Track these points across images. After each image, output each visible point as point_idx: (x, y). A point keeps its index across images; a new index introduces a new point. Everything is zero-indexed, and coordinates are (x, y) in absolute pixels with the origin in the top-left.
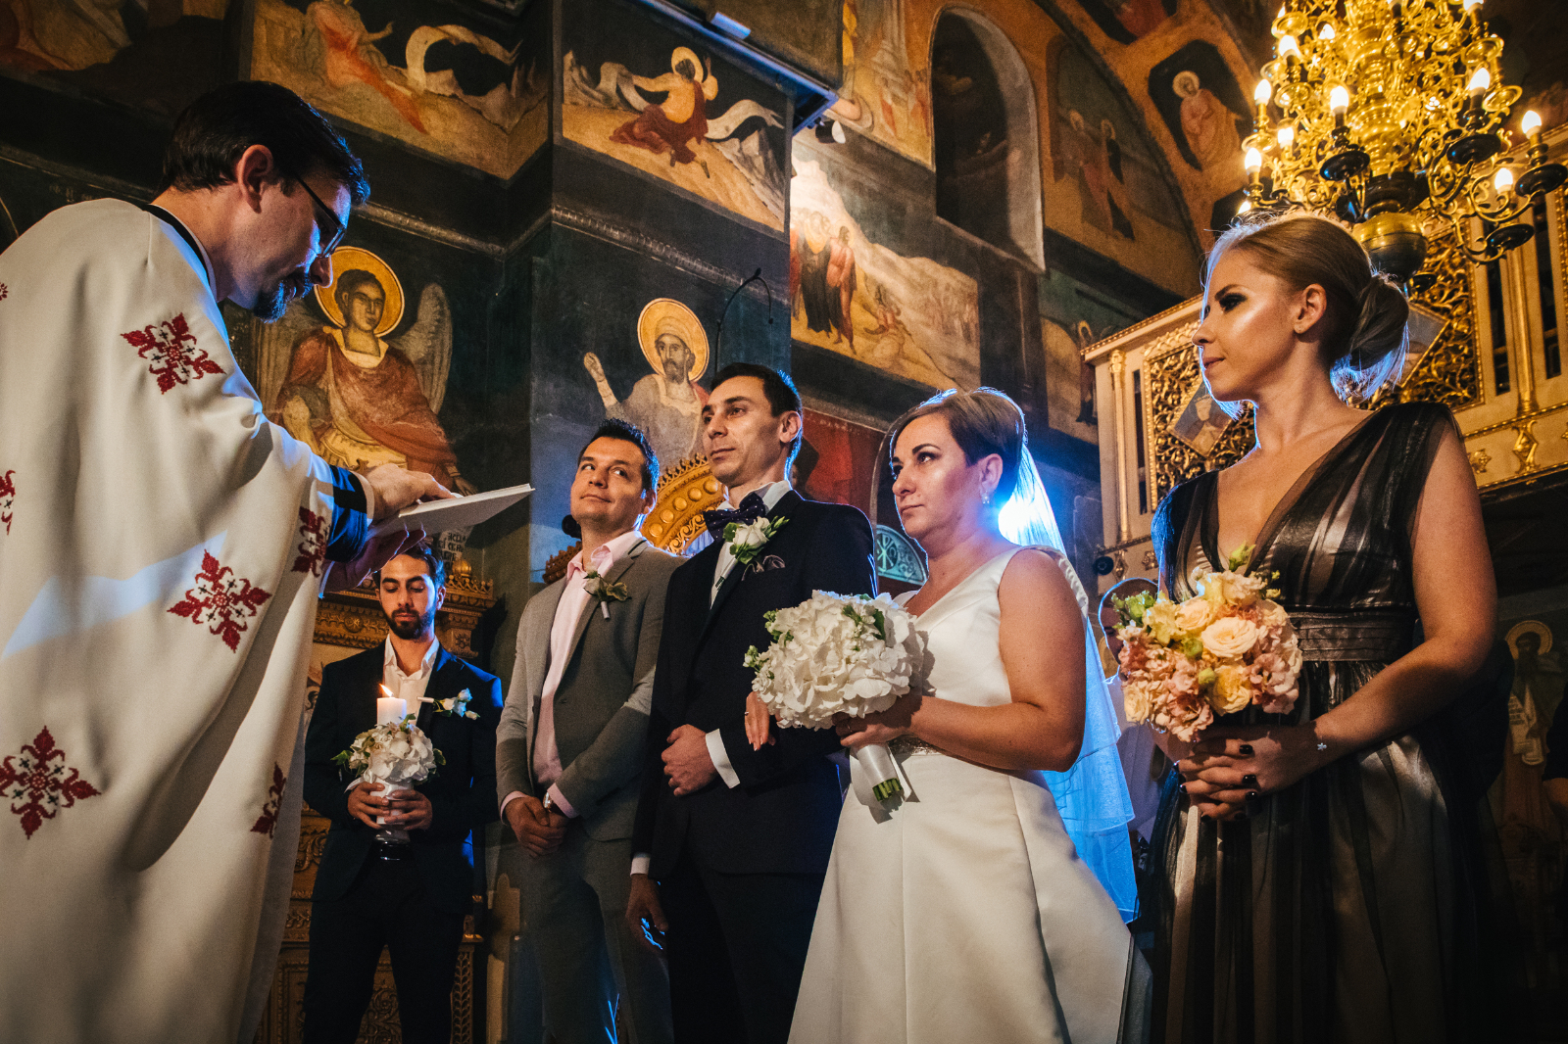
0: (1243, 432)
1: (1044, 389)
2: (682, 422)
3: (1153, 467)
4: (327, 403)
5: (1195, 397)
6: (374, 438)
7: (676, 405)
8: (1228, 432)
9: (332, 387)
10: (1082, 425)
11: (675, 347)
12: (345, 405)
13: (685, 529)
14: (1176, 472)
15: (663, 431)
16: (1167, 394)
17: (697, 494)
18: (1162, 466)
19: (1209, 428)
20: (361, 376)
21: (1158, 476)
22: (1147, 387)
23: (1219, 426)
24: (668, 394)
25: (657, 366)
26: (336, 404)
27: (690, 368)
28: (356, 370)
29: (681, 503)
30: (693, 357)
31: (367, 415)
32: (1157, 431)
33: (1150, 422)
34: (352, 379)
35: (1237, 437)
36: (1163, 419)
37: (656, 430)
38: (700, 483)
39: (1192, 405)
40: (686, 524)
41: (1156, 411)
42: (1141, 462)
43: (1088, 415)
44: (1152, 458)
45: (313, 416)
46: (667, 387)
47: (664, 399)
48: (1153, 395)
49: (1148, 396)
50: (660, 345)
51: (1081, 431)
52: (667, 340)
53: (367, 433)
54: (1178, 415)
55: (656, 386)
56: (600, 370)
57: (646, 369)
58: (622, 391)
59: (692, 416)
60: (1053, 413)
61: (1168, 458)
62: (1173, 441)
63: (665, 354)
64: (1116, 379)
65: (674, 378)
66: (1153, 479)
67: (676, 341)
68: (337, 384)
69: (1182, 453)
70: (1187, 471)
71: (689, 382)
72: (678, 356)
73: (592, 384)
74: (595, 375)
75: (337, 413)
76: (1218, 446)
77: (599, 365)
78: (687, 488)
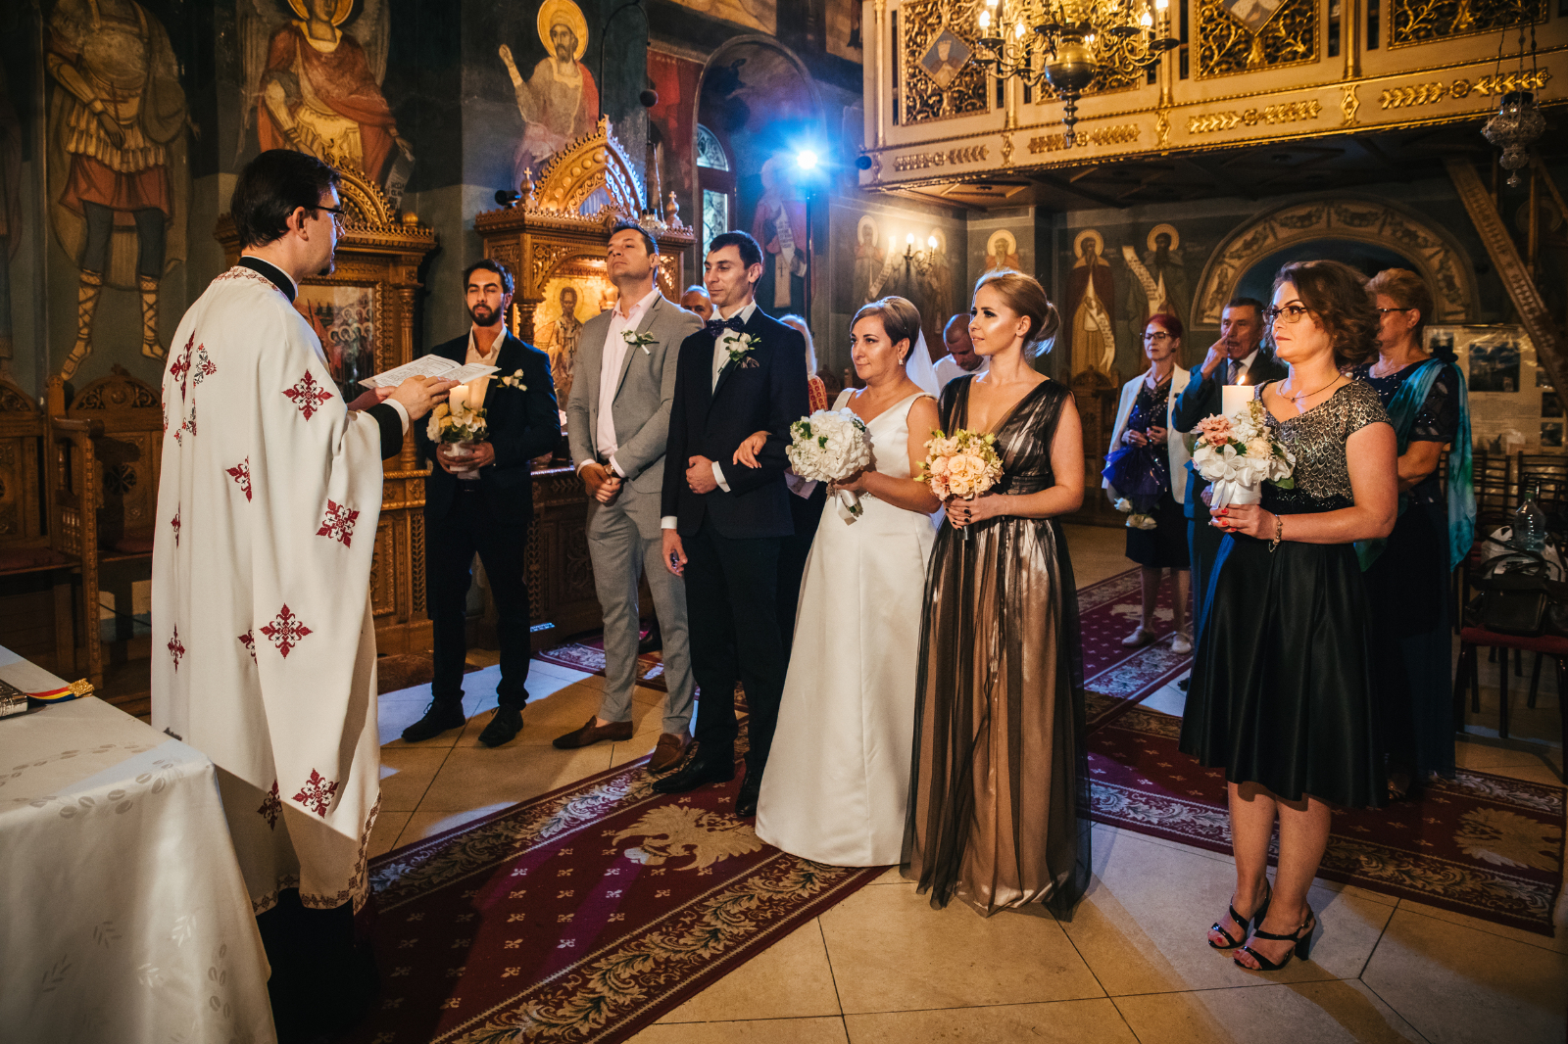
0: (972, 76)
1: (824, 20)
2: (570, 93)
3: (904, 91)
4: (297, 84)
5: (938, 41)
6: (334, 110)
7: (566, 80)
8: (961, 73)
9: (301, 71)
10: (852, 49)
11: (563, 34)
12: (312, 85)
13: (580, 191)
14: (921, 97)
15: (556, 101)
16: (917, 34)
17: (588, 163)
18: (911, 90)
19: (946, 67)
20: (323, 59)
21: (908, 98)
22: (903, 26)
23: (955, 67)
24: (559, 72)
25: (552, 52)
26: (305, 84)
27: (575, 49)
28: (318, 54)
29: (577, 171)
30: (577, 40)
31: (328, 92)
32: (908, 62)
33: (903, 54)
34: (316, 63)
35: (967, 79)
36: (913, 53)
37: (551, 100)
38: (590, 154)
39: (936, 46)
40: (581, 187)
41: (908, 46)
42: (895, 84)
43: (856, 41)
44: (904, 83)
45: (288, 95)
46: (559, 67)
47: (556, 77)
48: (907, 33)
49: (903, 34)
50: (553, 33)
51: (850, 54)
52: (559, 29)
53: (328, 106)
54: (924, 53)
55: (551, 67)
56: (511, 58)
57: (544, 54)
58: (526, 73)
59: (576, 88)
60: (830, 40)
61: (915, 85)
62: (920, 72)
63: (557, 40)
64: (879, 15)
65: (563, 59)
66: (904, 99)
67: (564, 29)
68: (304, 68)
69: (926, 83)
70: (930, 97)
71: (574, 61)
72: (566, 41)
73: (505, 70)
74: (507, 62)
75: (306, 92)
76: (953, 82)
77: (510, 54)
78: (581, 159)
